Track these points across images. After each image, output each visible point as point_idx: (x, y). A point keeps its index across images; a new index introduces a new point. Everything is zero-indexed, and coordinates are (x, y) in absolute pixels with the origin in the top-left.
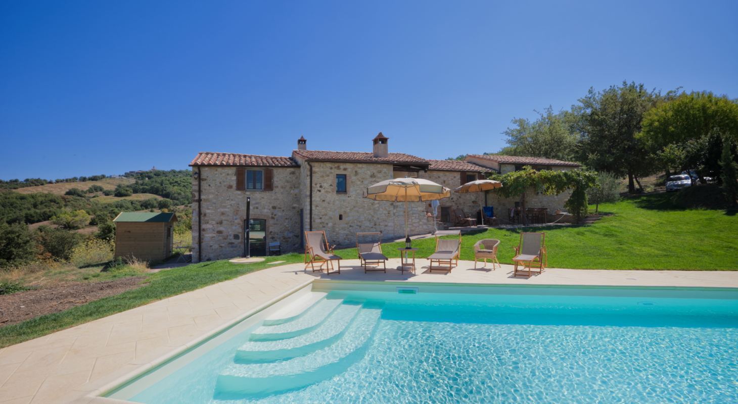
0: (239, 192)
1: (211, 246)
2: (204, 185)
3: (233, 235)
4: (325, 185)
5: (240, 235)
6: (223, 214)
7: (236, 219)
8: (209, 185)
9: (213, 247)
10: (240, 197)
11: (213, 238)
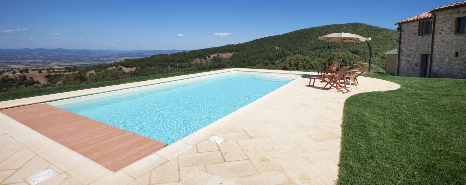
0: (420, 37)
1: (404, 69)
2: (403, 34)
3: (414, 64)
4: (445, 28)
5: (418, 64)
6: (411, 50)
7: (417, 54)
8: (405, 34)
9: (404, 70)
10: (420, 40)
11: (405, 65)
